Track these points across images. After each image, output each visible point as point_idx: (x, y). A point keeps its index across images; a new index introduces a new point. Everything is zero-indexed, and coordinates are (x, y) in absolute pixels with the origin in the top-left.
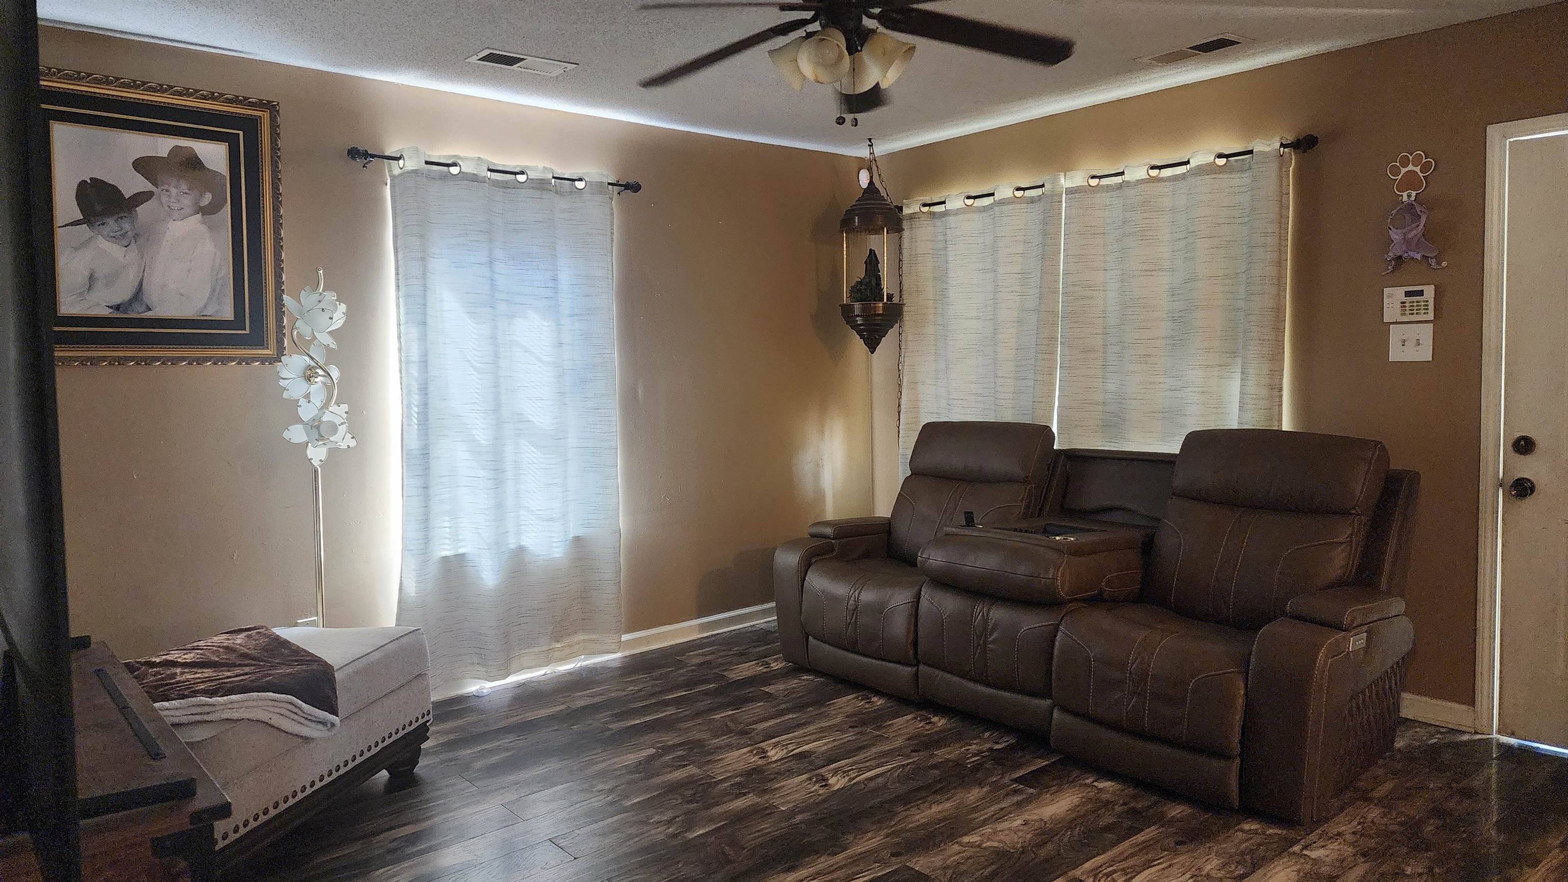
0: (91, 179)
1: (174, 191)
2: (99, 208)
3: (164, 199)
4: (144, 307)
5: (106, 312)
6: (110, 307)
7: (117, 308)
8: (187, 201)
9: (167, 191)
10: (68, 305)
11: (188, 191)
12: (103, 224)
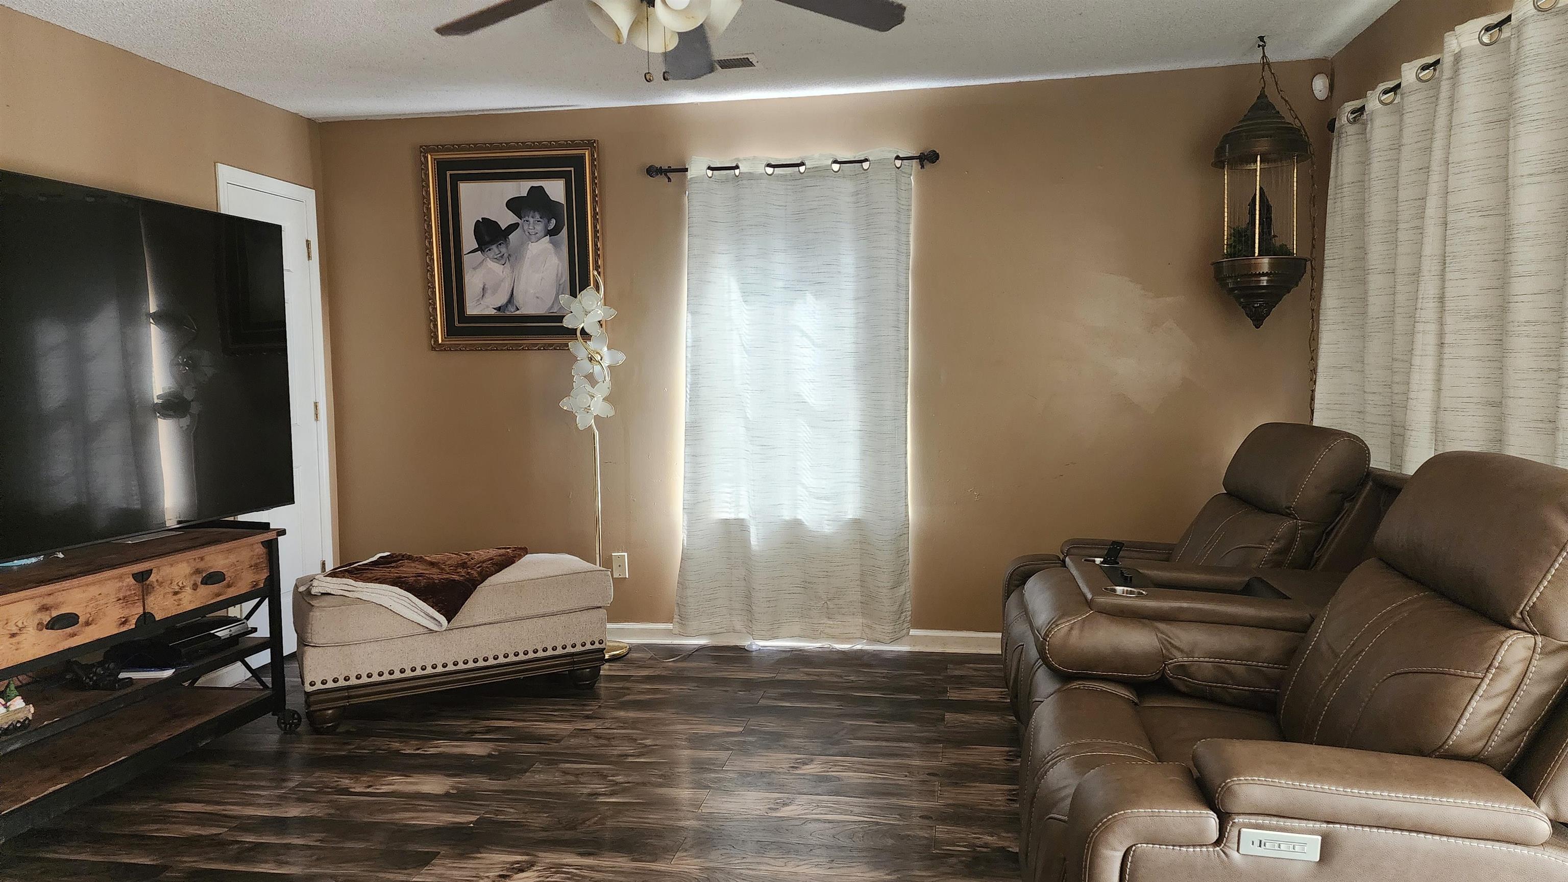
0: (482, 219)
1: (531, 220)
2: (487, 238)
3: (526, 227)
4: (515, 307)
5: (493, 312)
6: (495, 309)
7: (499, 309)
8: (540, 228)
9: (527, 221)
10: (472, 310)
11: (539, 219)
12: (490, 250)
